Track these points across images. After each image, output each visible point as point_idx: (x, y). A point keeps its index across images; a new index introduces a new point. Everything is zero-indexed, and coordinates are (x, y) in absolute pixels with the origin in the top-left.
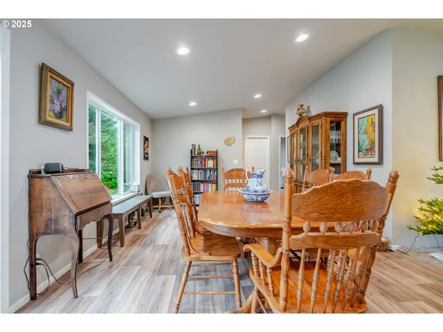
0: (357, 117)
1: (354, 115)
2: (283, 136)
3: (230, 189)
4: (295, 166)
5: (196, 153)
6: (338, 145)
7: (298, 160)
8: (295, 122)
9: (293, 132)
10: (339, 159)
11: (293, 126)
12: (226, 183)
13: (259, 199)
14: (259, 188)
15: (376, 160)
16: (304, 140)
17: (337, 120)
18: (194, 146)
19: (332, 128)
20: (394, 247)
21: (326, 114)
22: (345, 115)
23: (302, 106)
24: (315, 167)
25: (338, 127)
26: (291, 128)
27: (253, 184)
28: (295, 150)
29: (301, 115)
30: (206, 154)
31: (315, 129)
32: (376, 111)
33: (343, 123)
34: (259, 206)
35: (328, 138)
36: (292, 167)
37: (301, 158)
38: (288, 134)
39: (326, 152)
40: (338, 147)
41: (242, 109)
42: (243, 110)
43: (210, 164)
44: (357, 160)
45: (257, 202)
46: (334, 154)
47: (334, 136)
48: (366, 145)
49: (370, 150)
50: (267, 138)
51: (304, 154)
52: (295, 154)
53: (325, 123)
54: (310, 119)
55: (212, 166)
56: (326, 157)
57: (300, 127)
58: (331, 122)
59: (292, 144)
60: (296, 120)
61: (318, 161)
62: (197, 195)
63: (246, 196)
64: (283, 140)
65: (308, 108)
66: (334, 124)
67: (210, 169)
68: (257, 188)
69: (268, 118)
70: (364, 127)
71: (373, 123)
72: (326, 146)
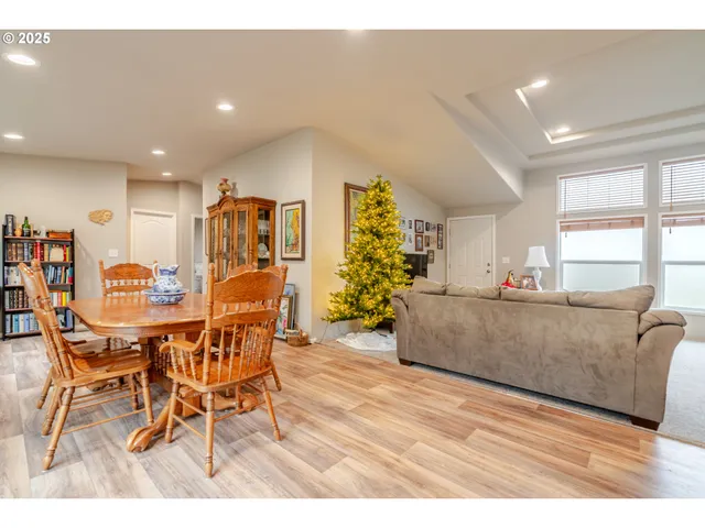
0: (285, 208)
1: (283, 205)
2: (199, 216)
3: (116, 294)
4: (216, 261)
5: (18, 233)
6: (267, 237)
7: (220, 253)
8: (217, 202)
9: (213, 214)
10: (268, 253)
11: (214, 206)
12: (108, 286)
13: (172, 300)
14: (172, 288)
15: (299, 255)
16: (228, 226)
17: (266, 209)
18: (10, 218)
19: (260, 217)
20: (312, 340)
21: (254, 200)
22: (273, 203)
23: (226, 181)
24: (241, 261)
25: (267, 217)
26: (211, 209)
27: (163, 283)
28: (216, 240)
29: (224, 192)
30: (44, 236)
31: (242, 215)
32: (299, 206)
33: (271, 212)
34: (173, 309)
35: (255, 227)
36: (211, 261)
37: (225, 250)
38: (205, 215)
39: (253, 244)
40: (266, 239)
41: (128, 164)
42: (129, 166)
43: (57, 255)
44: (285, 256)
45: (170, 304)
46: (262, 247)
47: (262, 226)
48: (292, 240)
49: (295, 245)
50: (171, 217)
51: (228, 244)
52: (216, 244)
53: (252, 210)
54: (236, 201)
55: (61, 259)
56: (253, 251)
57: (223, 208)
58: (259, 210)
59: (212, 229)
60: (218, 200)
61: (245, 255)
62: (21, 316)
63: (153, 299)
64: (198, 221)
65: (234, 184)
66: (263, 212)
67: (56, 265)
68: (168, 288)
69: (175, 184)
70: (290, 220)
71: (298, 217)
72: (253, 238)
